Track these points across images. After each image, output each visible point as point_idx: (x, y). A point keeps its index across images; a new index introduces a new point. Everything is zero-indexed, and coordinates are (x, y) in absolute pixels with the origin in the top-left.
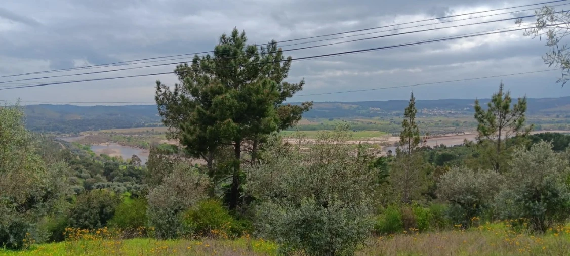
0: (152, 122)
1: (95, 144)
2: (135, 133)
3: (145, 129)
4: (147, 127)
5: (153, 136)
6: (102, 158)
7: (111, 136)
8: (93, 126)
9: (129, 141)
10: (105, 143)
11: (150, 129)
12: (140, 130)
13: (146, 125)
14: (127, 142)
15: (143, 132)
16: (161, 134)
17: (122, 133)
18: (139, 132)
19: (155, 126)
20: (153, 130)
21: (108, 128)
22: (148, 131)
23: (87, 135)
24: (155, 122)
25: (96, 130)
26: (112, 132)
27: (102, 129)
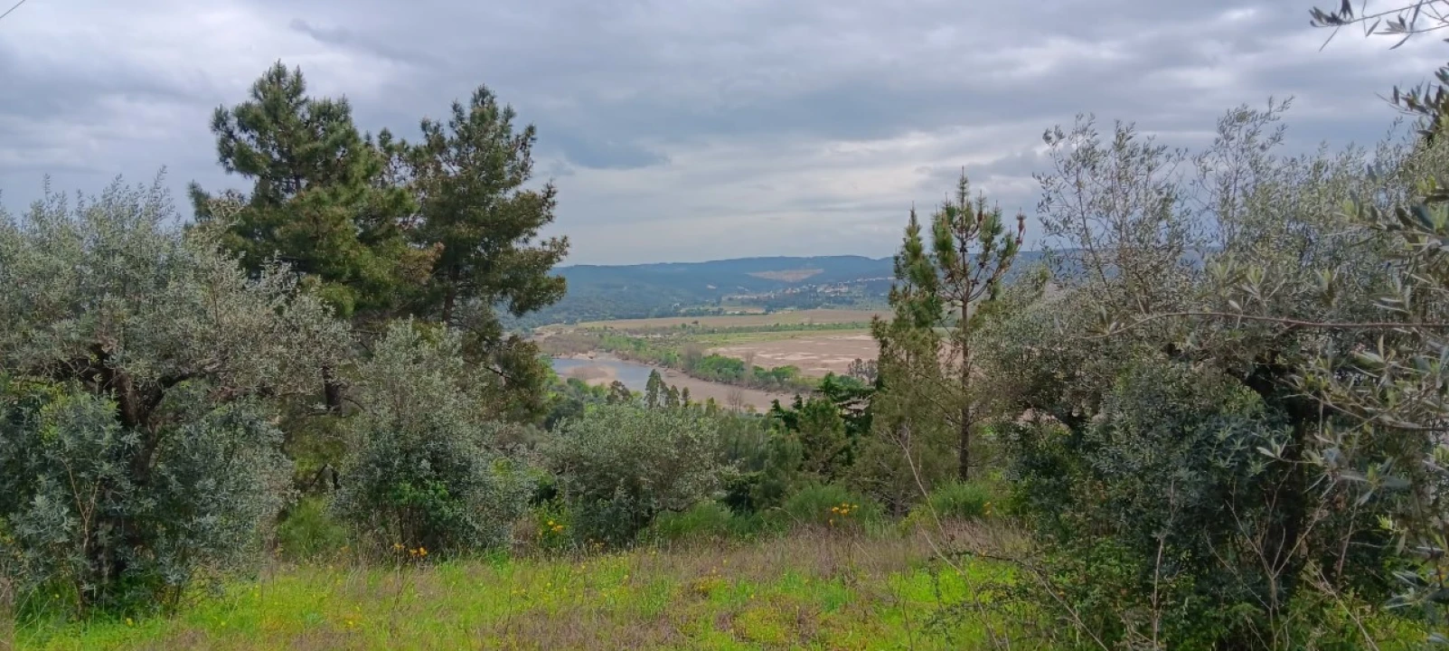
0: (696, 303)
1: (563, 356)
2: (655, 331)
3: (678, 321)
4: (685, 315)
5: (695, 337)
6: (571, 388)
7: (601, 336)
8: (565, 314)
9: (638, 350)
10: (585, 352)
11: (689, 321)
12: (667, 322)
13: (683, 311)
14: (632, 351)
15: (674, 328)
16: (713, 332)
17: (626, 330)
18: (665, 328)
19: (702, 314)
20: (696, 323)
21: (597, 319)
22: (684, 326)
23: (549, 335)
24: (703, 303)
25: (572, 322)
26: (605, 328)
27: (583, 321)
